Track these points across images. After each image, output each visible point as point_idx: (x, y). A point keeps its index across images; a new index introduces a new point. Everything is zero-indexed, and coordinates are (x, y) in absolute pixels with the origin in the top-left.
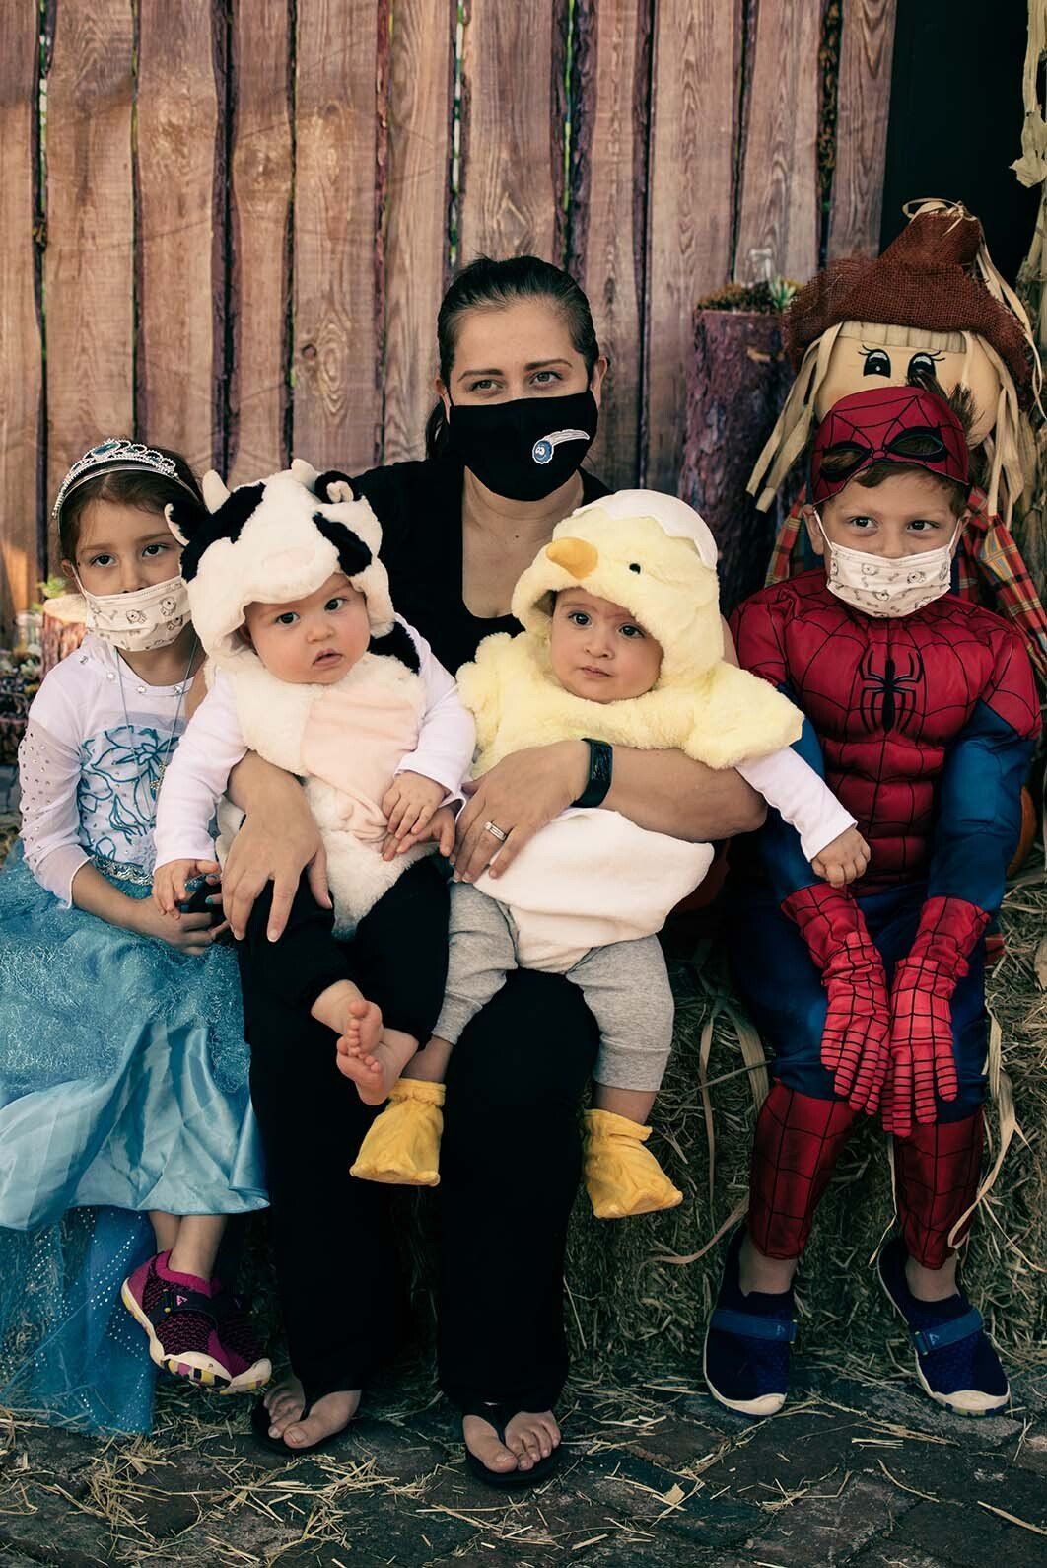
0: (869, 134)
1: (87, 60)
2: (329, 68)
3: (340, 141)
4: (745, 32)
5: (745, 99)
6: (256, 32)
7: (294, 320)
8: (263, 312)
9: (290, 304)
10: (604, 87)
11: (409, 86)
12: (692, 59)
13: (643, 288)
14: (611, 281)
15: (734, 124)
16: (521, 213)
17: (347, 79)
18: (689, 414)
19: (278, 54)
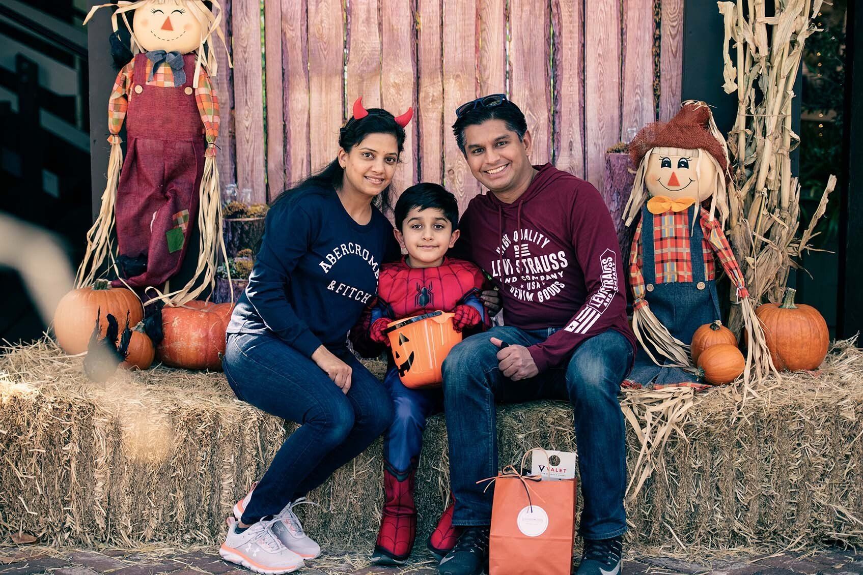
0: (674, 81)
1: (362, 58)
2: (456, 60)
3: (461, 88)
4: (622, 41)
5: (623, 68)
6: (427, 46)
7: (445, 159)
8: (433, 156)
9: (443, 153)
10: (565, 65)
11: (488, 66)
12: (601, 53)
13: (584, 145)
14: (571, 142)
15: (619, 78)
16: (534, 115)
17: (464, 64)
18: (605, 196)
19: (436, 55)
